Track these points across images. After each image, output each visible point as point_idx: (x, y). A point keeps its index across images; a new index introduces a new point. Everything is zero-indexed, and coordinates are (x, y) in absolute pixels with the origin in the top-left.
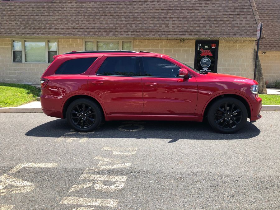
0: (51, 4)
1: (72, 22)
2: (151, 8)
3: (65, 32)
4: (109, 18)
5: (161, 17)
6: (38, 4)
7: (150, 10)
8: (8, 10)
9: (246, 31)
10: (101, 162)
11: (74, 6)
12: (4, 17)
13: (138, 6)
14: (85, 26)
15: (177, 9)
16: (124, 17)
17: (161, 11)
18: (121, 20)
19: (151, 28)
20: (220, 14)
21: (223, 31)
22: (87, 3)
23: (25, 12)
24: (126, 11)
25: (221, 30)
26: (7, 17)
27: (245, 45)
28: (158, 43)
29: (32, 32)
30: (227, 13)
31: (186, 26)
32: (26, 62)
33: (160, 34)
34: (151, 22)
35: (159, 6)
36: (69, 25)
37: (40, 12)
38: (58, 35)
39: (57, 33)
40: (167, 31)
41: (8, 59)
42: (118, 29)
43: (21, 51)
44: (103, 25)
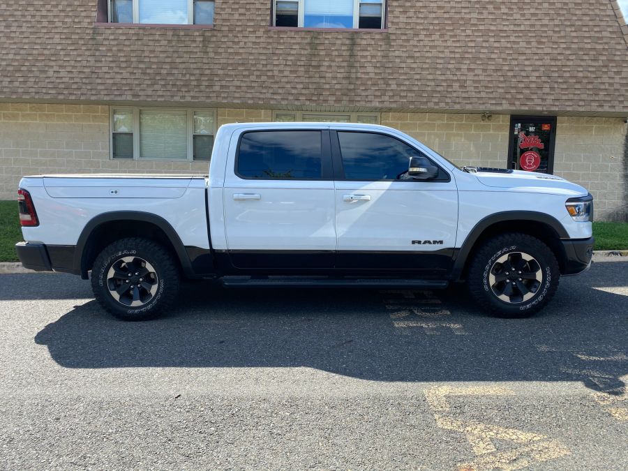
0: (210, 34)
1: (258, 73)
2: (428, 48)
3: (243, 93)
4: (339, 67)
5: (450, 66)
6: (182, 33)
7: (426, 51)
8: (112, 43)
11: (262, 40)
12: (103, 60)
13: (400, 42)
14: (287, 82)
15: (483, 51)
16: (371, 65)
17: (448, 55)
18: (365, 71)
19: (429, 89)
20: (569, 63)
21: (576, 97)
22: (289, 33)
23: (151, 48)
24: (374, 53)
25: (572, 96)
26: (111, 59)
27: (607, 128)
28: (433, 120)
29: (169, 94)
30: (583, 63)
31: (503, 88)
32: (141, 157)
34: (430, 77)
35: (445, 45)
36: (252, 80)
37: (185, 49)
38: (229, 99)
39: (226, 96)
40: (464, 95)
41: (100, 151)
42: (359, 91)
43: (132, 134)
44: (328, 80)
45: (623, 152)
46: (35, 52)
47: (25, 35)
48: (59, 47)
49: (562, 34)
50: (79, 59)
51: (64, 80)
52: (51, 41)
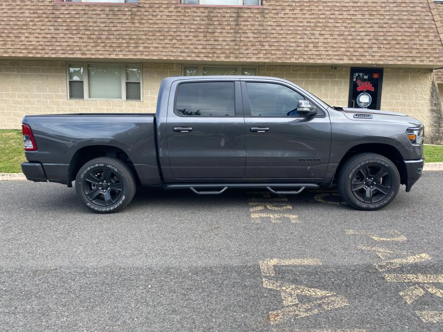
0: (136, 10)
1: (171, 38)
3: (160, 52)
4: (228, 33)
5: (306, 32)
6: (116, 9)
7: (290, 22)
8: (66, 16)
9: (428, 55)
11: (173, 14)
12: (60, 28)
13: (272, 15)
14: (191, 44)
15: (330, 21)
16: (250, 31)
17: (306, 24)
18: (247, 36)
19: (292, 48)
20: (392, 30)
21: (396, 54)
22: (192, 9)
23: (94, 20)
24: (253, 23)
25: (393, 53)
26: (65, 28)
28: (296, 71)
29: (107, 52)
30: (401, 30)
31: (344, 47)
32: (89, 97)
33: (307, 57)
34: (292, 40)
35: (303, 17)
36: (166, 42)
37: (118, 21)
38: (150, 57)
39: (148, 54)
40: (317, 53)
41: (60, 93)
42: (242, 50)
43: (82, 82)
44: (220, 43)
45: (430, 94)
46: (11, 23)
47: (5, 11)
48: (29, 19)
49: (387, 9)
50: (43, 28)
51: (33, 43)
52: (22, 15)
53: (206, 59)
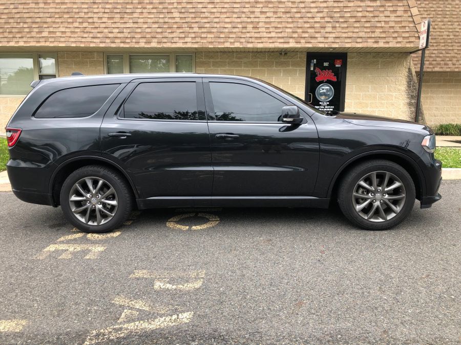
1: (81, 20)
3: (68, 38)
4: (149, 13)
5: (245, 10)
9: (396, 35)
10: (125, 311)
14: (105, 28)
16: (177, 11)
18: (172, 16)
19: (227, 30)
21: (355, 35)
25: (351, 33)
27: (392, 62)
29: (6, 40)
30: (362, 4)
31: (290, 28)
33: (244, 41)
34: (228, 20)
36: (76, 26)
38: (55, 44)
39: (53, 40)
40: (257, 35)
42: (166, 33)
44: (140, 25)
45: (406, 83)
53: (122, 45)
